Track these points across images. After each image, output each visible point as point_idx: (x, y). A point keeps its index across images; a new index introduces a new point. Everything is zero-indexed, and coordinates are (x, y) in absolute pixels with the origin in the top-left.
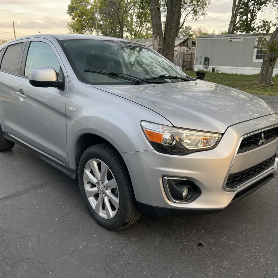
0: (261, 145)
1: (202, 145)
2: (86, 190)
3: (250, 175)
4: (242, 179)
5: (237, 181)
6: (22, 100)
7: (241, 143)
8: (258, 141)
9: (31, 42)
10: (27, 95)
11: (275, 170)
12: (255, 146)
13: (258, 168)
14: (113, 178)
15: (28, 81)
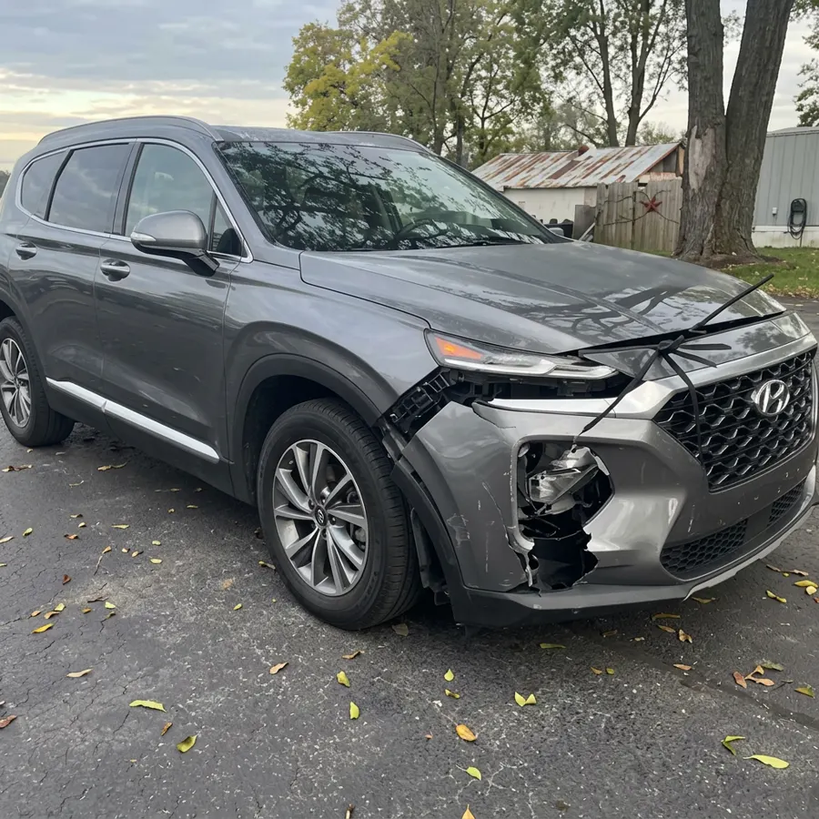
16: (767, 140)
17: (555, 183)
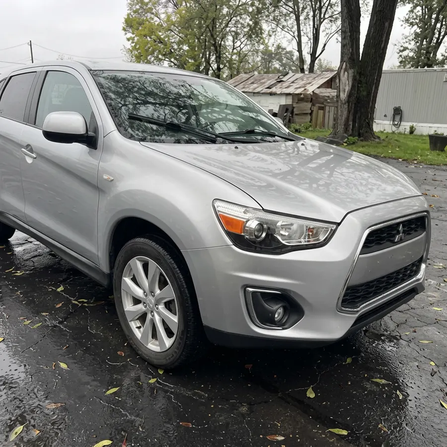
0: (398, 243)
1: (307, 240)
2: (125, 310)
3: (381, 288)
4: (368, 294)
5: (359, 297)
6: (29, 161)
7: (367, 239)
8: (394, 236)
9: (48, 71)
10: (38, 154)
11: (421, 283)
12: (388, 243)
13: (392, 279)
14: (168, 284)
15: (41, 131)
16: (382, 74)
17: (269, 91)
